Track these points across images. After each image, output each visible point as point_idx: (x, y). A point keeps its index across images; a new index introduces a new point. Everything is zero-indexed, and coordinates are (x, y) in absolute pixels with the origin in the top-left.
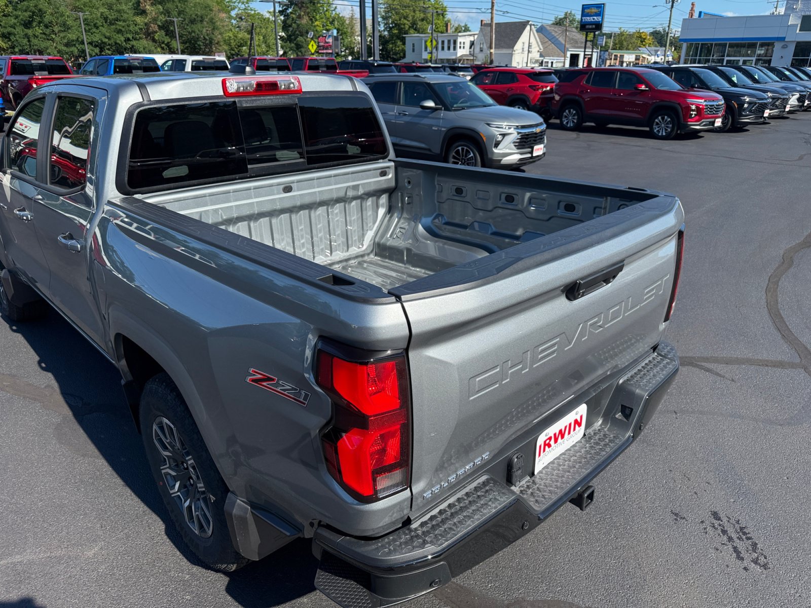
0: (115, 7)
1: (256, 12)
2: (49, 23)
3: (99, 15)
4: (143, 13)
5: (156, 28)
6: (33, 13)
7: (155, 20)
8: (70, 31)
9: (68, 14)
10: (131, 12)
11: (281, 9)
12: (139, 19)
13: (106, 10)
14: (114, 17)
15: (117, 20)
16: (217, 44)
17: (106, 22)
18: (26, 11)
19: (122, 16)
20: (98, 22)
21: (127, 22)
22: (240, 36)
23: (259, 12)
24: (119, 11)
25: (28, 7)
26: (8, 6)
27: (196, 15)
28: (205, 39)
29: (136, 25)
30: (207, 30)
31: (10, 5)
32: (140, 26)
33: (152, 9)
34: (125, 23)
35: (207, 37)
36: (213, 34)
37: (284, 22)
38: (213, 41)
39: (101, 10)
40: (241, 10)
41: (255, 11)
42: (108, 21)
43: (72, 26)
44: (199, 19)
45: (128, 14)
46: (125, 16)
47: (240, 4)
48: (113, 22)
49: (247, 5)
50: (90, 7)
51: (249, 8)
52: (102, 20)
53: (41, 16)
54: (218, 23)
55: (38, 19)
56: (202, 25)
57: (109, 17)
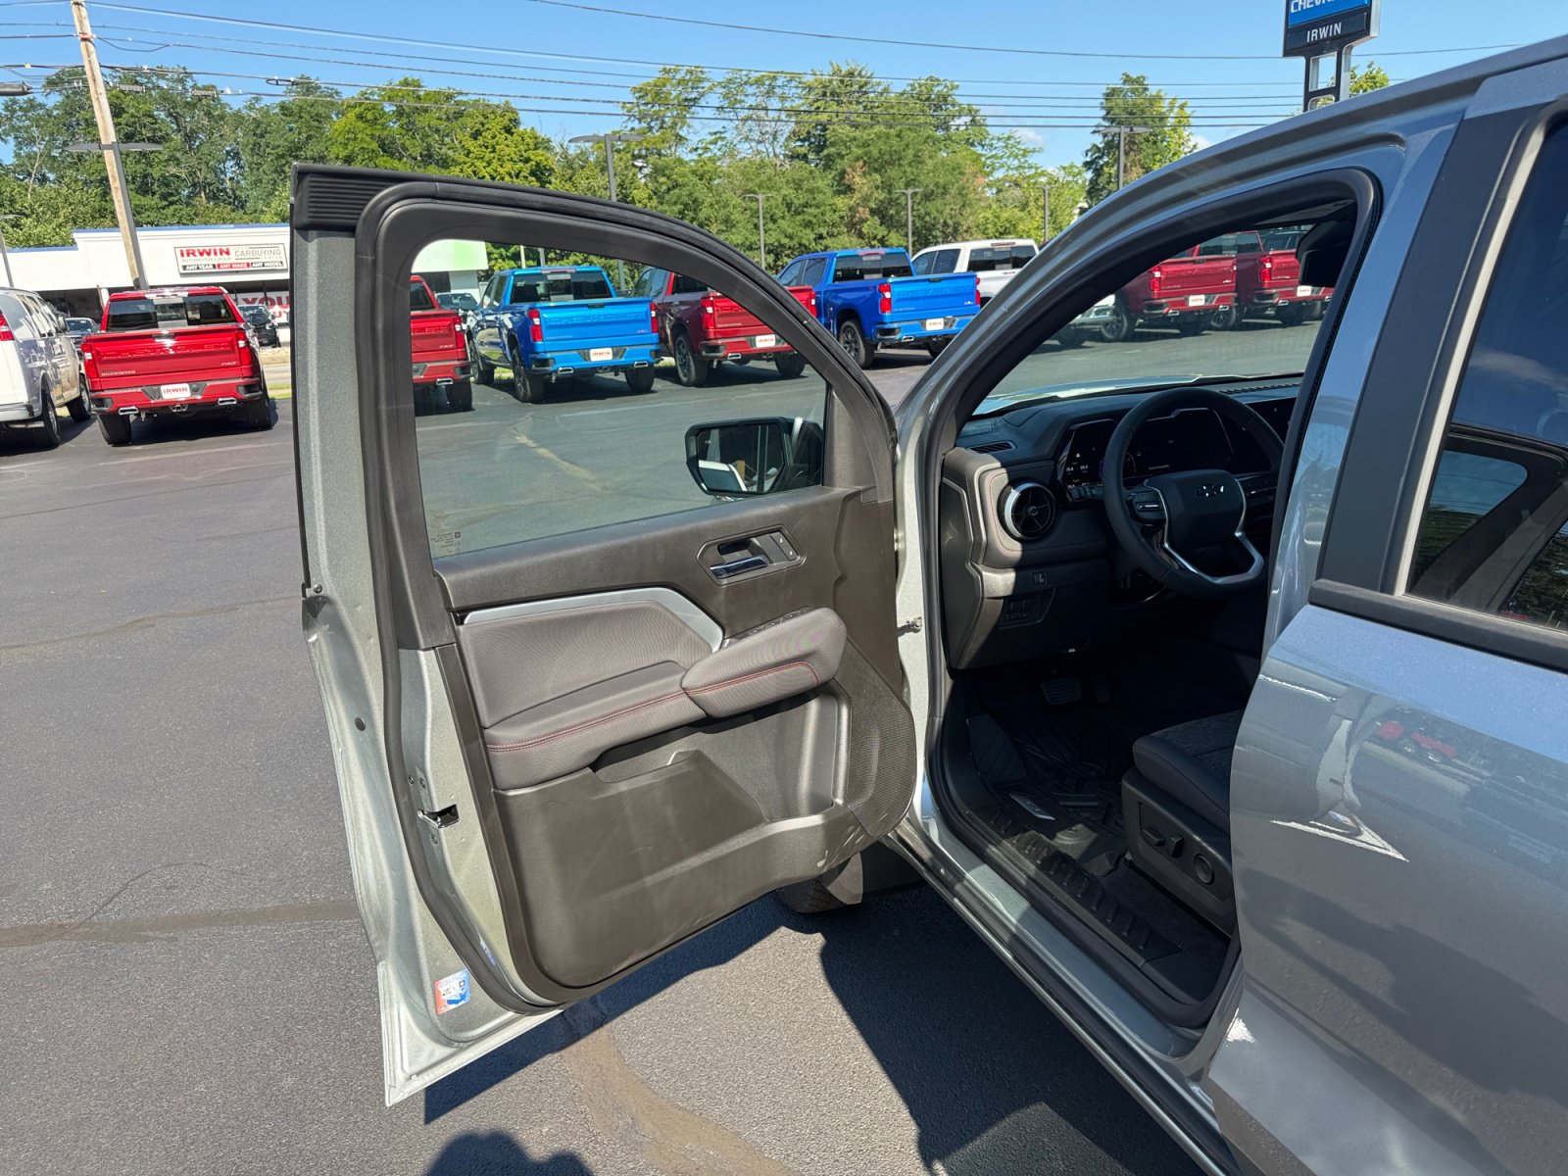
0: (805, 185)
1: (1039, 171)
2: (706, 219)
3: (781, 199)
4: (849, 189)
5: (867, 215)
6: (686, 205)
7: (866, 199)
8: (734, 230)
9: (734, 202)
10: (829, 192)
11: (1088, 159)
12: (842, 202)
13: (791, 191)
14: (802, 201)
15: (806, 205)
16: (966, 231)
17: (789, 211)
18: (675, 203)
19: (814, 199)
20: (777, 211)
21: (822, 208)
22: (1005, 215)
23: (1043, 169)
24: (811, 191)
25: (679, 197)
26: (652, 199)
27: (937, 185)
28: (945, 224)
29: (835, 211)
30: (952, 209)
31: (654, 197)
32: (841, 213)
33: (864, 181)
34: (818, 210)
35: (950, 222)
36: (962, 214)
37: (1094, 182)
38: (960, 228)
39: (784, 192)
40: (1012, 169)
41: (1037, 168)
42: (793, 209)
43: (737, 222)
44: (941, 190)
45: (825, 194)
46: (820, 197)
47: (1011, 159)
48: (800, 210)
49: (1022, 160)
50: (768, 188)
51: (1026, 165)
52: (784, 208)
53: (695, 210)
54: (971, 196)
55: (691, 214)
56: (944, 201)
57: (796, 201)
